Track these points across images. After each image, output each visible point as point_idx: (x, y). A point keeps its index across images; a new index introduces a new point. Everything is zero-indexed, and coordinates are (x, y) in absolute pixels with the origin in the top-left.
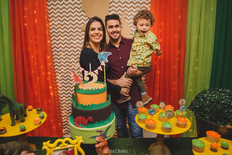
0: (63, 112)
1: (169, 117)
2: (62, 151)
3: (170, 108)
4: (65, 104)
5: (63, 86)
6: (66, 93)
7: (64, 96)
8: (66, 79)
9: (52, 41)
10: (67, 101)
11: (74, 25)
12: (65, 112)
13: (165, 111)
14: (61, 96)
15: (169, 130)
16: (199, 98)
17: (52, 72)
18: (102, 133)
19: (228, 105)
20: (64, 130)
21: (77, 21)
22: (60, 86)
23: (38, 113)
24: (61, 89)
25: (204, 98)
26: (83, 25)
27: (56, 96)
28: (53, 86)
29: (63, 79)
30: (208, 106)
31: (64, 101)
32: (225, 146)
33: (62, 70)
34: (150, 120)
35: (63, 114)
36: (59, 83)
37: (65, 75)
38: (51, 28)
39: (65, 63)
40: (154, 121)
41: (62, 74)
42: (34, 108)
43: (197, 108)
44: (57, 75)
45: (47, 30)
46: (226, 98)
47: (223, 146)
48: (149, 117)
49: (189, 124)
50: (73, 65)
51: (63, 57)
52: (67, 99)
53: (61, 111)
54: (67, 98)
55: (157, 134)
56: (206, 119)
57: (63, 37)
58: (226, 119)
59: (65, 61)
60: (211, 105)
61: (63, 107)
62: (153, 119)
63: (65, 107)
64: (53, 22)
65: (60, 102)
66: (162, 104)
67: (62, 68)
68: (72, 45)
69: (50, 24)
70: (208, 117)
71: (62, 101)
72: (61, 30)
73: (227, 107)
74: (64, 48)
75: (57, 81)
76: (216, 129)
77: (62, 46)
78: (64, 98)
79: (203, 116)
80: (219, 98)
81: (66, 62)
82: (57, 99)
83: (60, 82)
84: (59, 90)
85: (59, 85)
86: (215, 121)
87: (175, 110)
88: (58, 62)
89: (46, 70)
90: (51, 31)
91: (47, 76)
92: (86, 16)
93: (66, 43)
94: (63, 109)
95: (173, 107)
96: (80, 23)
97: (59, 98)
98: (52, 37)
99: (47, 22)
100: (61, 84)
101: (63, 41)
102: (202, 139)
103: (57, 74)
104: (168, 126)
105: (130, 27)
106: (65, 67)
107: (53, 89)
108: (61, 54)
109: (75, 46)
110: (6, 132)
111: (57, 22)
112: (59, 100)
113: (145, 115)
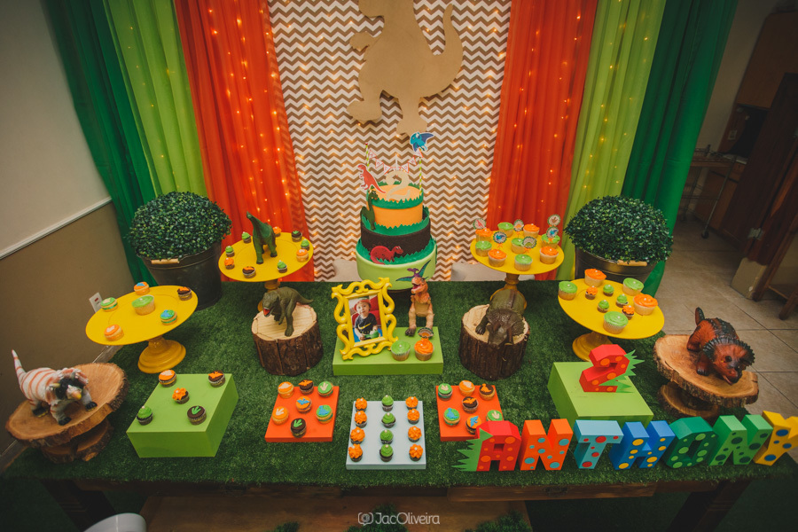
0: (314, 232)
1: (528, 247)
2: (361, 299)
3: (532, 229)
4: (316, 216)
5: (312, 177)
6: (319, 192)
7: (314, 199)
8: (316, 162)
9: (280, 73)
10: (321, 209)
11: (331, 35)
12: (318, 233)
13: (524, 235)
14: (308, 199)
15: (526, 267)
16: (583, 214)
17: (286, 147)
18: (417, 272)
19: (627, 227)
20: (316, 270)
21: (337, 25)
22: (305, 177)
23: (294, 241)
24: (306, 185)
25: (592, 216)
26: (352, 34)
27: (297, 199)
28: (288, 178)
29: (310, 162)
30: (596, 229)
31: (315, 210)
32: (607, 292)
33: (308, 142)
34: (496, 250)
35: (313, 236)
36: (301, 171)
37: (315, 154)
38: (276, 40)
39: (313, 126)
40: (503, 253)
41: (308, 150)
42: (284, 230)
43: (577, 232)
44: (297, 154)
45: (269, 46)
46: (626, 216)
47: (606, 291)
48: (494, 246)
49: (561, 256)
50: (332, 129)
51: (308, 112)
52: (321, 206)
53: (310, 231)
54: (320, 202)
55: (507, 274)
56: (589, 250)
57: (306, 63)
58: (619, 250)
59: (312, 122)
60: (600, 228)
61: (311, 223)
62: (501, 249)
63: (317, 223)
64: (280, 26)
65: (306, 211)
66: (519, 223)
67: (307, 138)
68: (327, 83)
69: (274, 31)
70: (592, 247)
71: (309, 210)
72: (301, 47)
73: (624, 232)
74: (309, 91)
75: (298, 166)
76: (601, 266)
77: (305, 85)
78: (314, 203)
79: (584, 246)
80: (615, 215)
81: (315, 124)
82: (298, 205)
83: (305, 169)
84: (304, 187)
85: (302, 175)
86: (602, 254)
87: (540, 233)
88: (297, 124)
89: (272, 142)
90: (277, 50)
91: (275, 156)
92: (360, 12)
93: (314, 78)
94: (312, 226)
95: (538, 228)
96: (345, 29)
97: (305, 204)
98: (279, 64)
99: (266, 26)
100: (306, 173)
101: (307, 73)
102: (579, 282)
103: (296, 150)
104: (524, 261)
105: (463, 40)
106: (313, 134)
107: (290, 185)
108: (303, 105)
109: (335, 87)
110: (255, 275)
111: (290, 26)
112: (303, 207)
113: (488, 243)
